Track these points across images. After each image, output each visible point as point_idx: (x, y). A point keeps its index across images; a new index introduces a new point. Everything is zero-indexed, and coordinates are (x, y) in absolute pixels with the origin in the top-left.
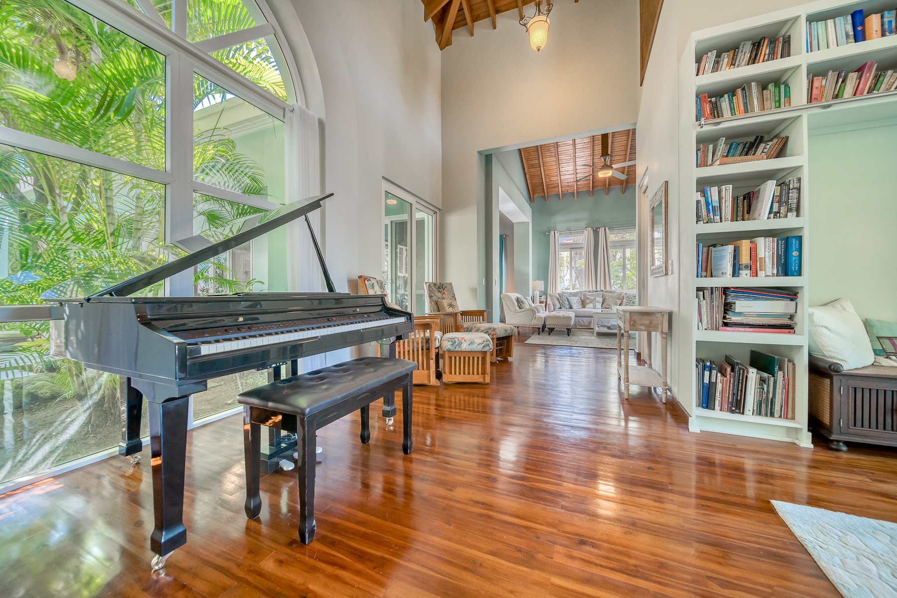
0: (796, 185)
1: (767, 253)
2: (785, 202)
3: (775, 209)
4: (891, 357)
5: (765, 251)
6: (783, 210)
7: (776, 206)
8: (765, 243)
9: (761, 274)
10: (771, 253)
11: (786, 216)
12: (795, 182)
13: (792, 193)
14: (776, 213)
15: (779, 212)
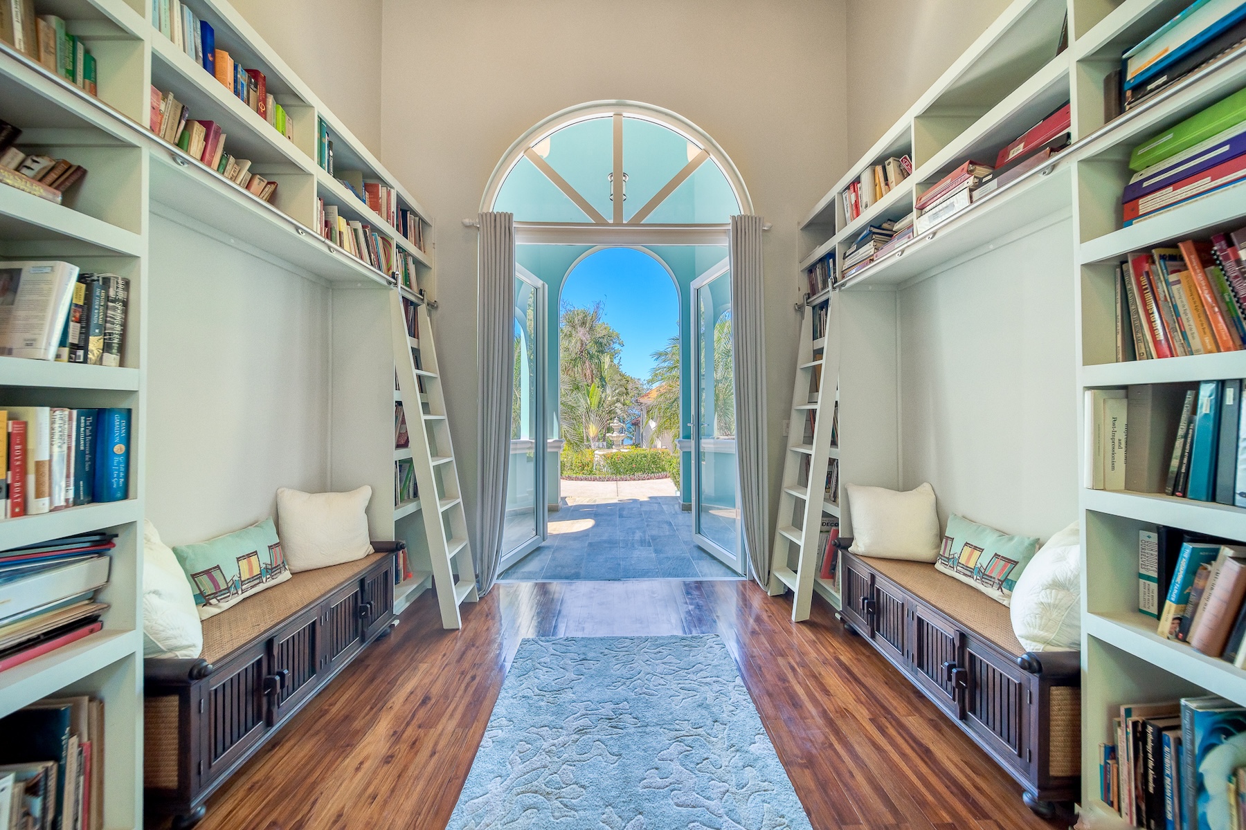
0: (121, 295)
1: (56, 449)
2: (99, 326)
3: (73, 338)
4: (211, 601)
5: (52, 445)
6: (95, 343)
7: (74, 328)
8: (53, 422)
9: (39, 505)
10: (65, 447)
11: (100, 361)
12: (120, 286)
13: (115, 309)
14: (74, 348)
15: (85, 347)
